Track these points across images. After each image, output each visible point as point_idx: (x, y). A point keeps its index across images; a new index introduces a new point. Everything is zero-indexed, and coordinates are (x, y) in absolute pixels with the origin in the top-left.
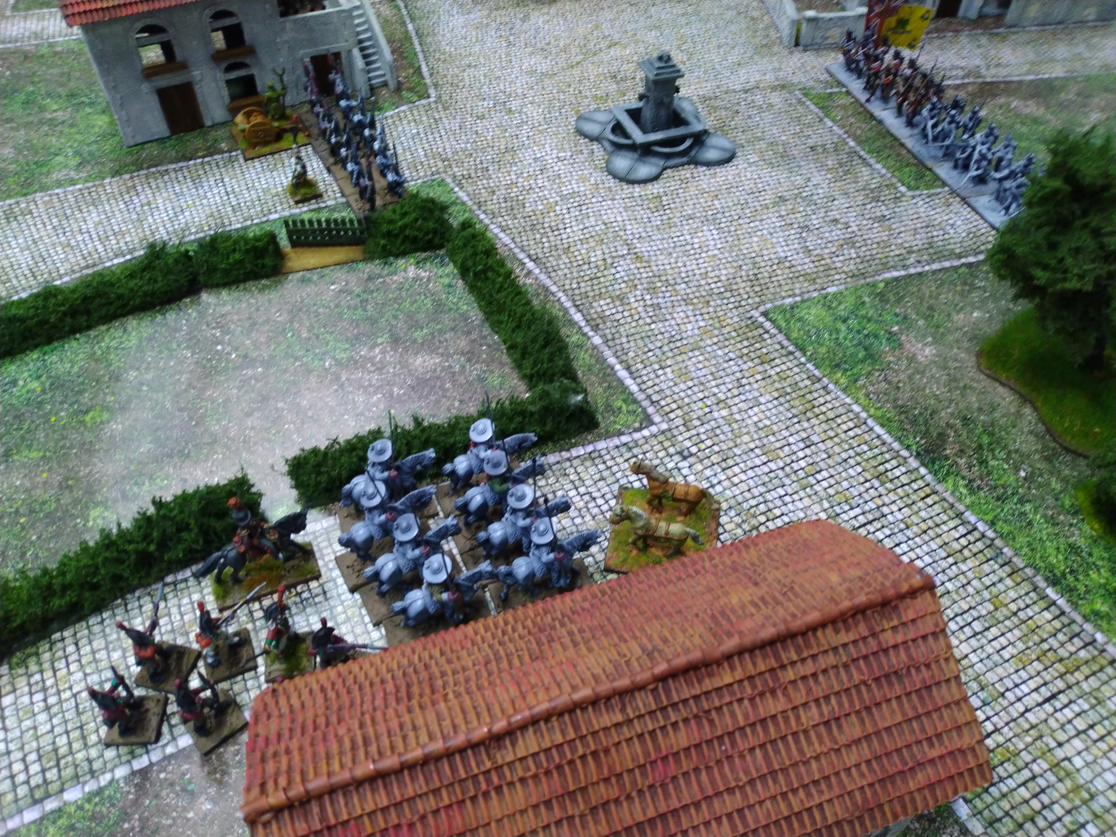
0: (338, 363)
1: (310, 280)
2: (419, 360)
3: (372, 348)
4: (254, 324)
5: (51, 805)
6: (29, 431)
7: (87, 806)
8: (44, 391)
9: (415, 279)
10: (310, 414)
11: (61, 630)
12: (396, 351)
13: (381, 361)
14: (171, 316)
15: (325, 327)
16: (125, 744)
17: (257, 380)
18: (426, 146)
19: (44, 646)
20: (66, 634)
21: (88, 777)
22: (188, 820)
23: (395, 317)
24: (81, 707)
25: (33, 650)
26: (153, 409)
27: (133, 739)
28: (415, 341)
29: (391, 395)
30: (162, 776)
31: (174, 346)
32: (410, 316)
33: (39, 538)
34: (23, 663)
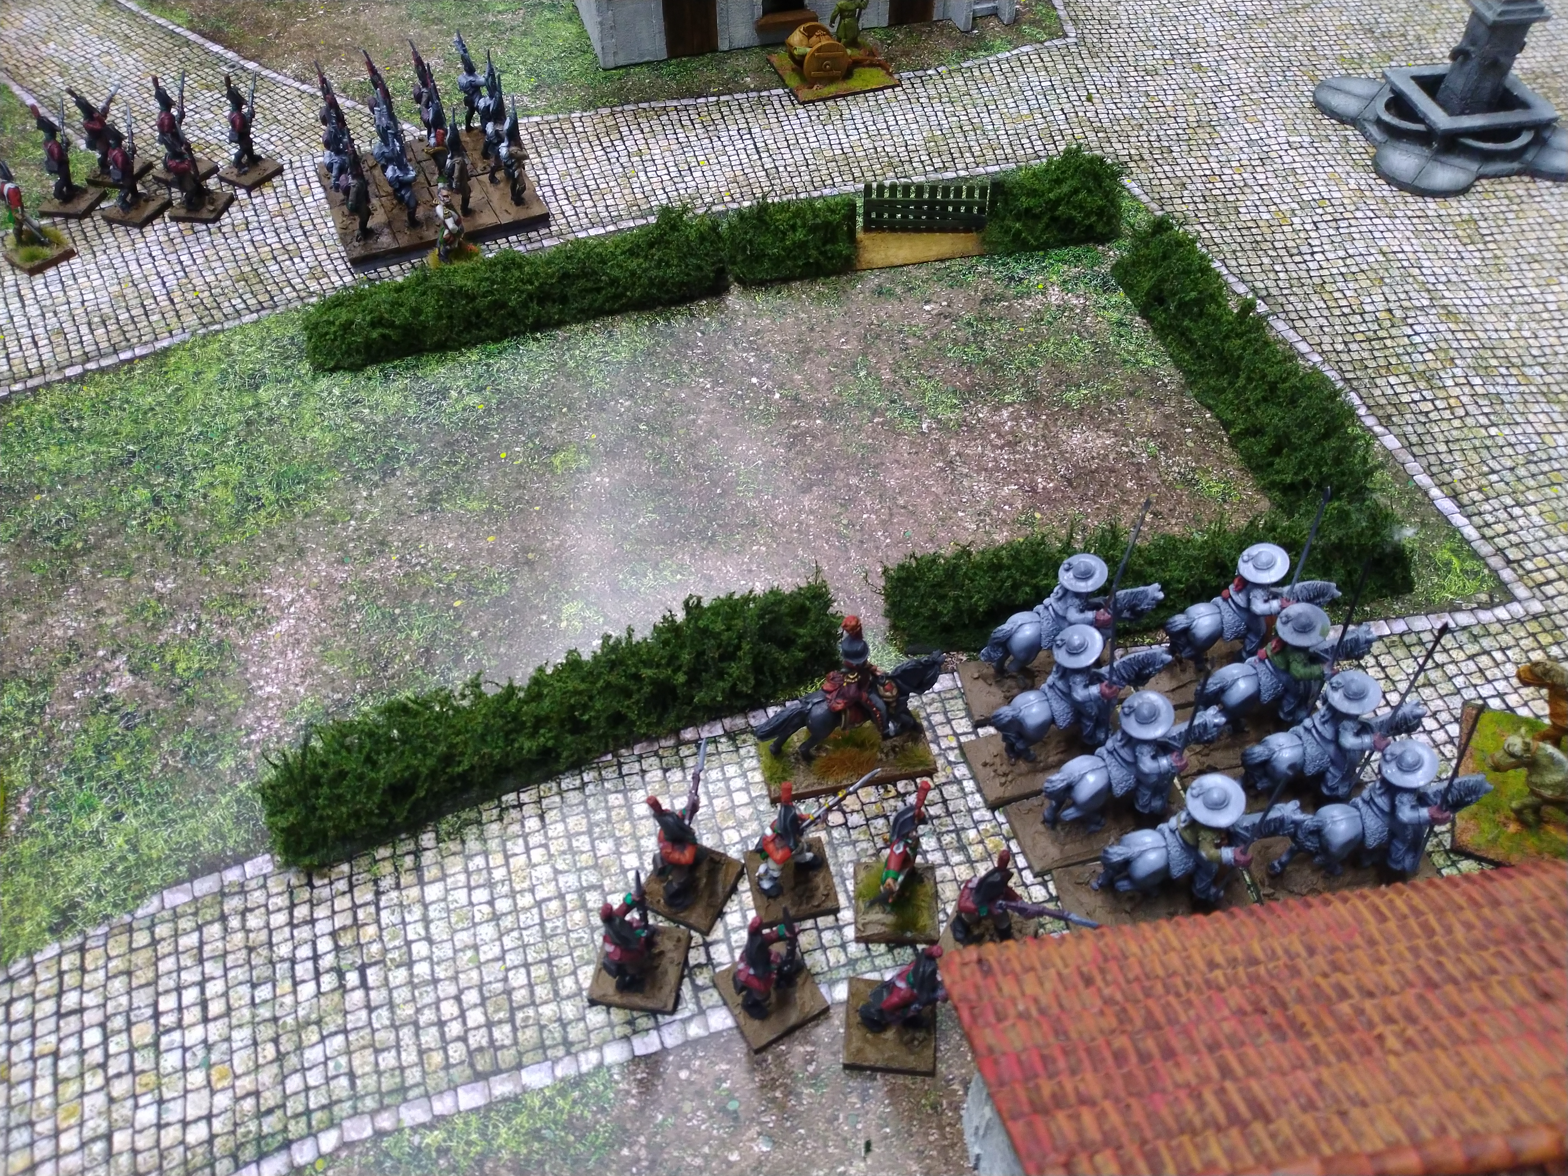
0: (943, 426)
1: (891, 293)
2: (1076, 439)
3: (996, 409)
4: (807, 351)
5: (502, 1087)
6: (466, 468)
7: (560, 1102)
8: (488, 412)
9: (1062, 308)
10: (901, 502)
11: (518, 790)
12: (1037, 417)
13: (1012, 432)
14: (679, 323)
15: (918, 367)
16: (620, 1006)
17: (814, 437)
18: (1067, 107)
19: (489, 812)
20: (524, 797)
21: (561, 1051)
22: (730, 1165)
23: (1032, 364)
24: (549, 925)
25: (473, 815)
26: (656, 461)
27: (637, 1000)
28: (1067, 406)
29: (1034, 490)
30: (684, 1074)
31: (686, 368)
32: (1056, 365)
33: (482, 635)
34: (458, 834)
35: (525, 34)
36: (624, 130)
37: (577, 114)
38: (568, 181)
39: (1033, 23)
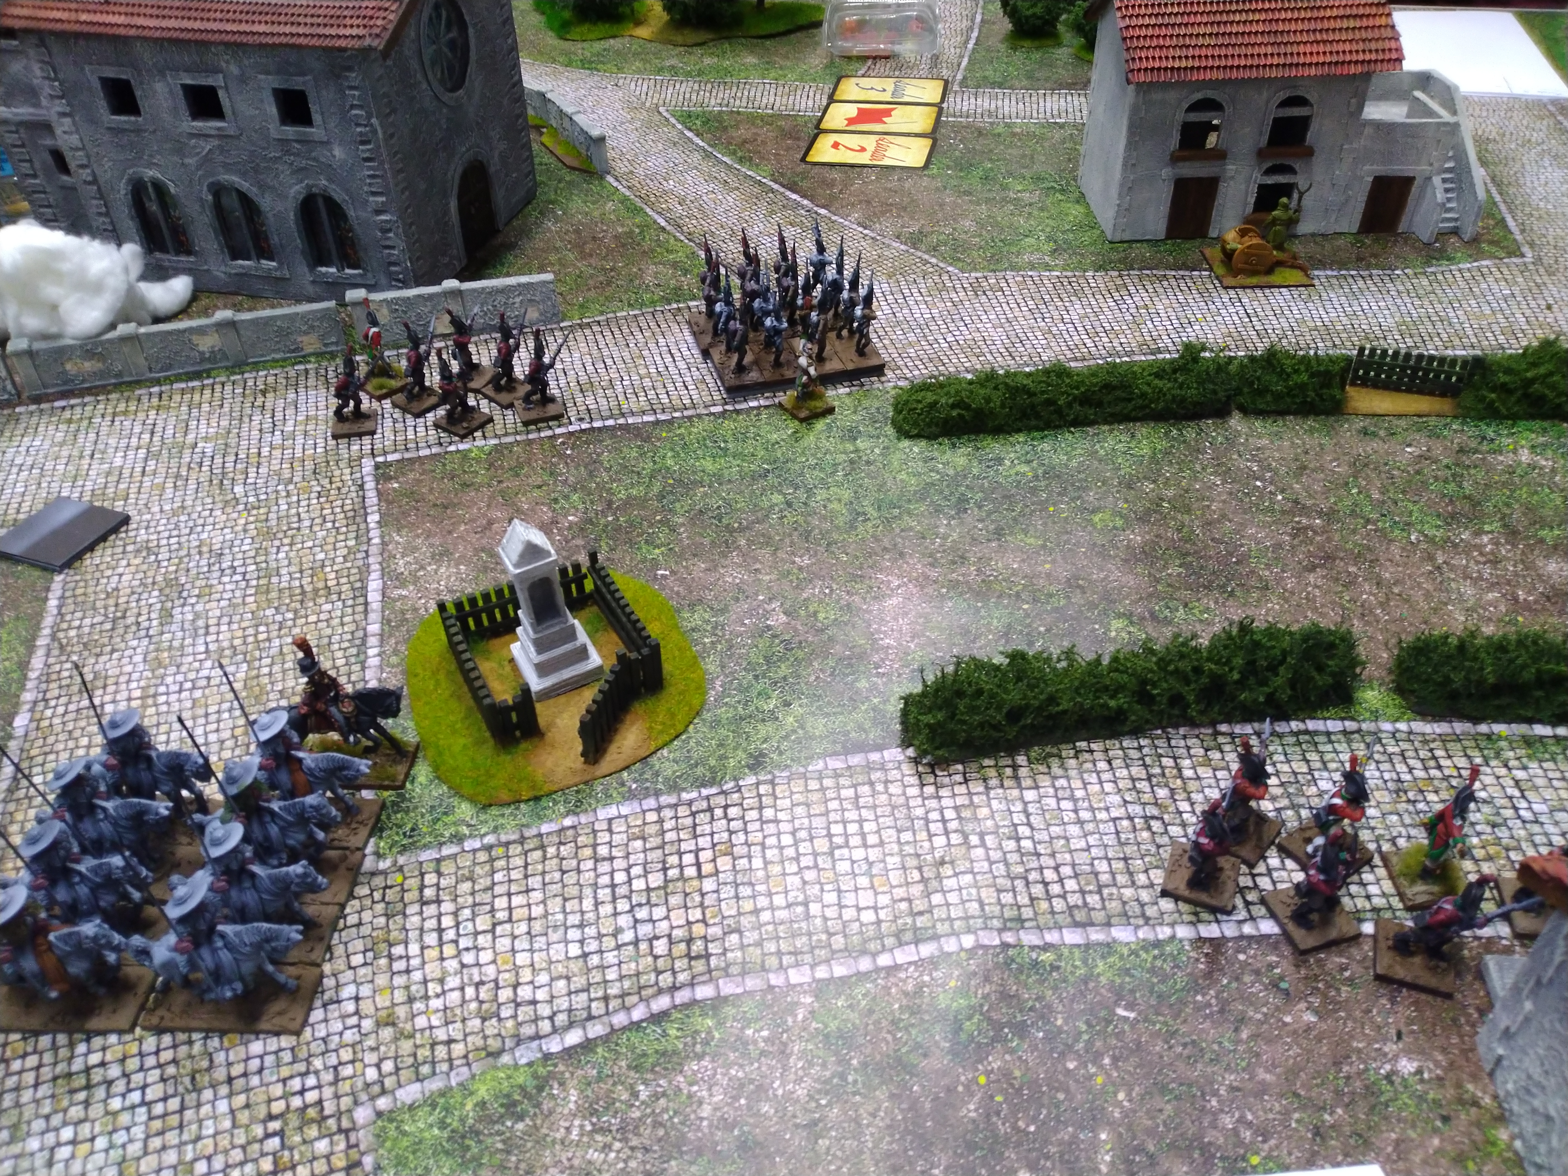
0: (1431, 540)
1: (1374, 434)
2: (1552, 566)
3: (1478, 533)
4: (1305, 468)
5: (1096, 935)
6: (1022, 514)
7: (1144, 955)
8: (1036, 477)
9: (1533, 467)
10: (1396, 591)
11: (1088, 740)
12: (1514, 546)
13: (1492, 552)
14: (1190, 433)
15: (1404, 492)
16: (1187, 901)
17: (1315, 533)
18: (1528, 312)
19: (1067, 751)
20: (1093, 746)
21: (1141, 922)
22: (1285, 1024)
23: (1508, 505)
24: (1123, 836)
25: (1055, 751)
26: (1179, 531)
27: (1204, 897)
28: (1542, 541)
29: (1516, 599)
30: (1242, 957)
31: (1198, 467)
32: (1529, 509)
33: (1048, 630)
34: (1044, 759)
35: (1042, 209)
36: (1132, 289)
37: (1090, 274)
38: (1086, 322)
39: (1491, 243)
